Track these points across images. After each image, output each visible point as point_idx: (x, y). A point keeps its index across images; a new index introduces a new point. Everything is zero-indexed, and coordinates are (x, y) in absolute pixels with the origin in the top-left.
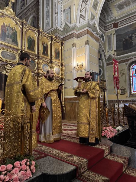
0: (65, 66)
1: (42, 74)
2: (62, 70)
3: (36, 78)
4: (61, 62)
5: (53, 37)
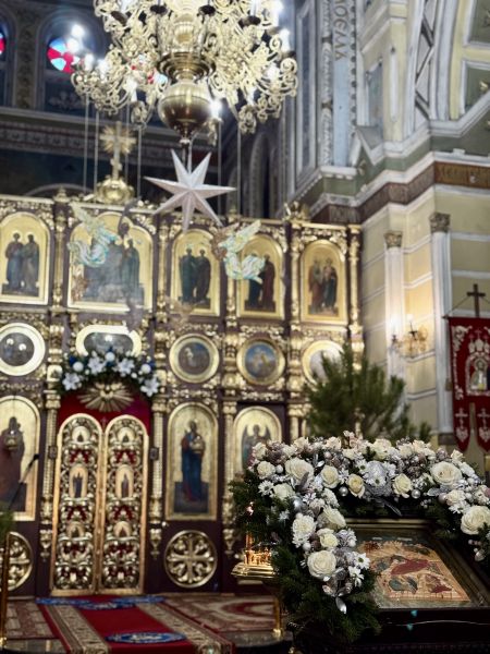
0: (365, 337)
1: (238, 391)
3: (216, 408)
4: (345, 319)
5: (295, 226)
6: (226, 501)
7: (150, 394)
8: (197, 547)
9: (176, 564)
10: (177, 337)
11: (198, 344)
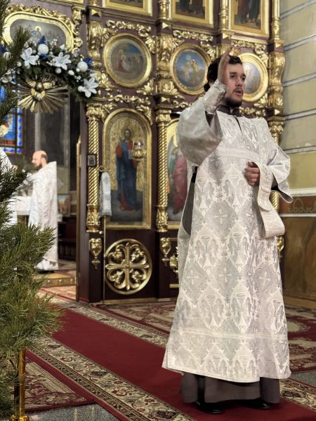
0: (285, 50)
1: (172, 97)
2: (270, 70)
3: (149, 115)
4: (267, 32)
6: (161, 210)
7: (88, 95)
8: (134, 255)
9: (114, 272)
10: (110, 35)
11: (131, 45)
